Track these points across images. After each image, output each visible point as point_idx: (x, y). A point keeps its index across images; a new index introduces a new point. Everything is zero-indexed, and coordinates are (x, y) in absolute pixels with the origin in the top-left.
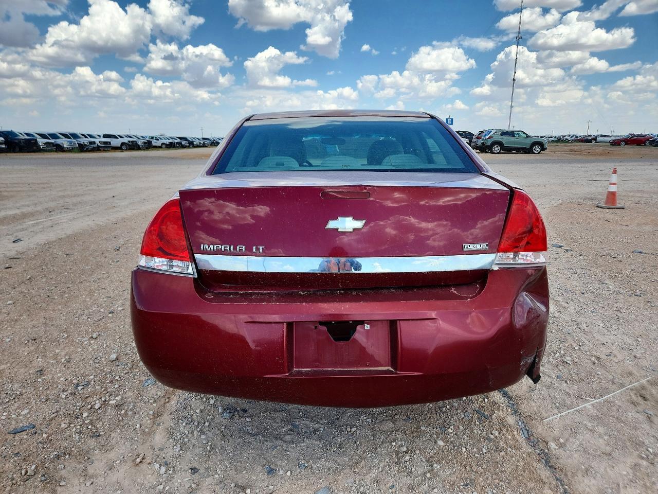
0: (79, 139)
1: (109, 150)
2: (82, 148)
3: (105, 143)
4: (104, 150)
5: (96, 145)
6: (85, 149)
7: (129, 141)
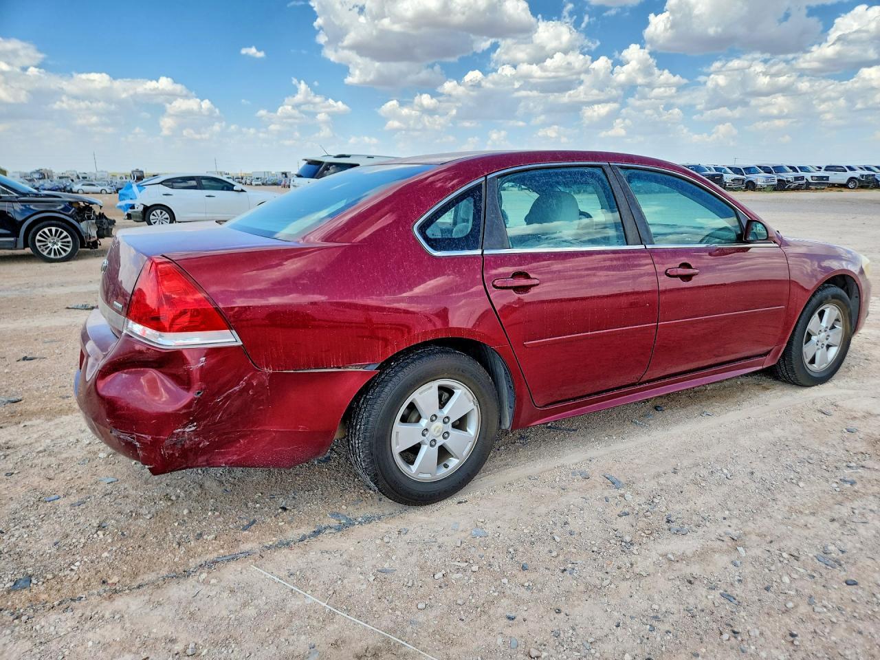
0: (782, 174)
1: (823, 189)
2: (782, 186)
3: (821, 178)
4: (817, 189)
5: (805, 181)
6: (786, 187)
7: (862, 176)
